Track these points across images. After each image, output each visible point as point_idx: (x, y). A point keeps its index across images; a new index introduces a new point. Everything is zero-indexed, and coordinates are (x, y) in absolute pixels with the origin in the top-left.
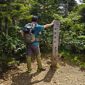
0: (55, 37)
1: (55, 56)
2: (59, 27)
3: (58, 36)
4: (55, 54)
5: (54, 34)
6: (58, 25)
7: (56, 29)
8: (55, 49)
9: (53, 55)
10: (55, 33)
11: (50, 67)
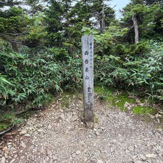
0: (87, 69)
1: (89, 104)
2: (93, 48)
4: (89, 99)
5: (84, 63)
6: (91, 44)
7: (87, 53)
8: (89, 91)
9: (85, 102)
10: (87, 61)
11: (82, 121)
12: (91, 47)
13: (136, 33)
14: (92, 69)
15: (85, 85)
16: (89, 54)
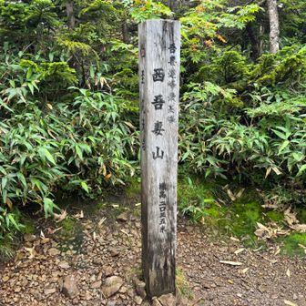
0: (158, 125)
1: (163, 235)
2: (178, 59)
3: (172, 120)
4: (163, 222)
5: (151, 107)
6: (173, 48)
7: (158, 76)
8: (162, 195)
9: (150, 232)
10: (158, 102)
11: (138, 293)
12: (173, 58)
13: (272, 20)
14: (176, 125)
15: (151, 175)
16: (167, 79)
